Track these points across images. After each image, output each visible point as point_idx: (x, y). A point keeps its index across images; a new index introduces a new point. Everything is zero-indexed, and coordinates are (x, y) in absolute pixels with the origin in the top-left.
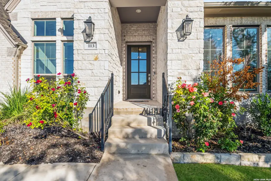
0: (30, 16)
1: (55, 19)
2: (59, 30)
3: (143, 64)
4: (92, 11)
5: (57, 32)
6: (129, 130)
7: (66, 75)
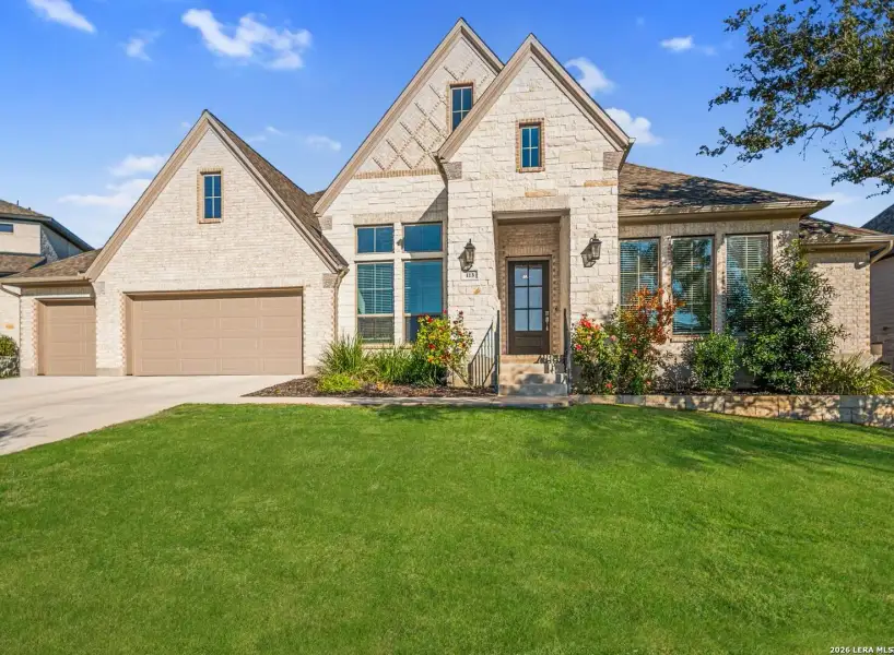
0: (352, 222)
1: (392, 224)
2: (398, 243)
3: (537, 293)
4: (471, 230)
5: (396, 245)
6: (523, 377)
7: (409, 315)
